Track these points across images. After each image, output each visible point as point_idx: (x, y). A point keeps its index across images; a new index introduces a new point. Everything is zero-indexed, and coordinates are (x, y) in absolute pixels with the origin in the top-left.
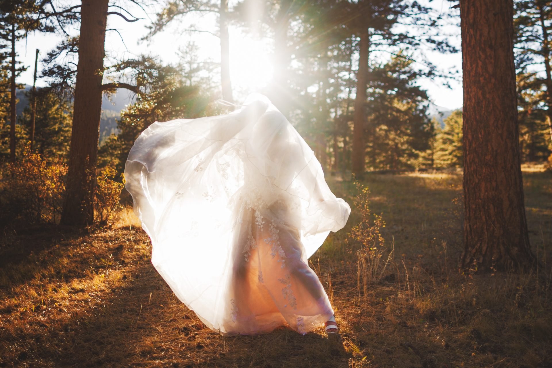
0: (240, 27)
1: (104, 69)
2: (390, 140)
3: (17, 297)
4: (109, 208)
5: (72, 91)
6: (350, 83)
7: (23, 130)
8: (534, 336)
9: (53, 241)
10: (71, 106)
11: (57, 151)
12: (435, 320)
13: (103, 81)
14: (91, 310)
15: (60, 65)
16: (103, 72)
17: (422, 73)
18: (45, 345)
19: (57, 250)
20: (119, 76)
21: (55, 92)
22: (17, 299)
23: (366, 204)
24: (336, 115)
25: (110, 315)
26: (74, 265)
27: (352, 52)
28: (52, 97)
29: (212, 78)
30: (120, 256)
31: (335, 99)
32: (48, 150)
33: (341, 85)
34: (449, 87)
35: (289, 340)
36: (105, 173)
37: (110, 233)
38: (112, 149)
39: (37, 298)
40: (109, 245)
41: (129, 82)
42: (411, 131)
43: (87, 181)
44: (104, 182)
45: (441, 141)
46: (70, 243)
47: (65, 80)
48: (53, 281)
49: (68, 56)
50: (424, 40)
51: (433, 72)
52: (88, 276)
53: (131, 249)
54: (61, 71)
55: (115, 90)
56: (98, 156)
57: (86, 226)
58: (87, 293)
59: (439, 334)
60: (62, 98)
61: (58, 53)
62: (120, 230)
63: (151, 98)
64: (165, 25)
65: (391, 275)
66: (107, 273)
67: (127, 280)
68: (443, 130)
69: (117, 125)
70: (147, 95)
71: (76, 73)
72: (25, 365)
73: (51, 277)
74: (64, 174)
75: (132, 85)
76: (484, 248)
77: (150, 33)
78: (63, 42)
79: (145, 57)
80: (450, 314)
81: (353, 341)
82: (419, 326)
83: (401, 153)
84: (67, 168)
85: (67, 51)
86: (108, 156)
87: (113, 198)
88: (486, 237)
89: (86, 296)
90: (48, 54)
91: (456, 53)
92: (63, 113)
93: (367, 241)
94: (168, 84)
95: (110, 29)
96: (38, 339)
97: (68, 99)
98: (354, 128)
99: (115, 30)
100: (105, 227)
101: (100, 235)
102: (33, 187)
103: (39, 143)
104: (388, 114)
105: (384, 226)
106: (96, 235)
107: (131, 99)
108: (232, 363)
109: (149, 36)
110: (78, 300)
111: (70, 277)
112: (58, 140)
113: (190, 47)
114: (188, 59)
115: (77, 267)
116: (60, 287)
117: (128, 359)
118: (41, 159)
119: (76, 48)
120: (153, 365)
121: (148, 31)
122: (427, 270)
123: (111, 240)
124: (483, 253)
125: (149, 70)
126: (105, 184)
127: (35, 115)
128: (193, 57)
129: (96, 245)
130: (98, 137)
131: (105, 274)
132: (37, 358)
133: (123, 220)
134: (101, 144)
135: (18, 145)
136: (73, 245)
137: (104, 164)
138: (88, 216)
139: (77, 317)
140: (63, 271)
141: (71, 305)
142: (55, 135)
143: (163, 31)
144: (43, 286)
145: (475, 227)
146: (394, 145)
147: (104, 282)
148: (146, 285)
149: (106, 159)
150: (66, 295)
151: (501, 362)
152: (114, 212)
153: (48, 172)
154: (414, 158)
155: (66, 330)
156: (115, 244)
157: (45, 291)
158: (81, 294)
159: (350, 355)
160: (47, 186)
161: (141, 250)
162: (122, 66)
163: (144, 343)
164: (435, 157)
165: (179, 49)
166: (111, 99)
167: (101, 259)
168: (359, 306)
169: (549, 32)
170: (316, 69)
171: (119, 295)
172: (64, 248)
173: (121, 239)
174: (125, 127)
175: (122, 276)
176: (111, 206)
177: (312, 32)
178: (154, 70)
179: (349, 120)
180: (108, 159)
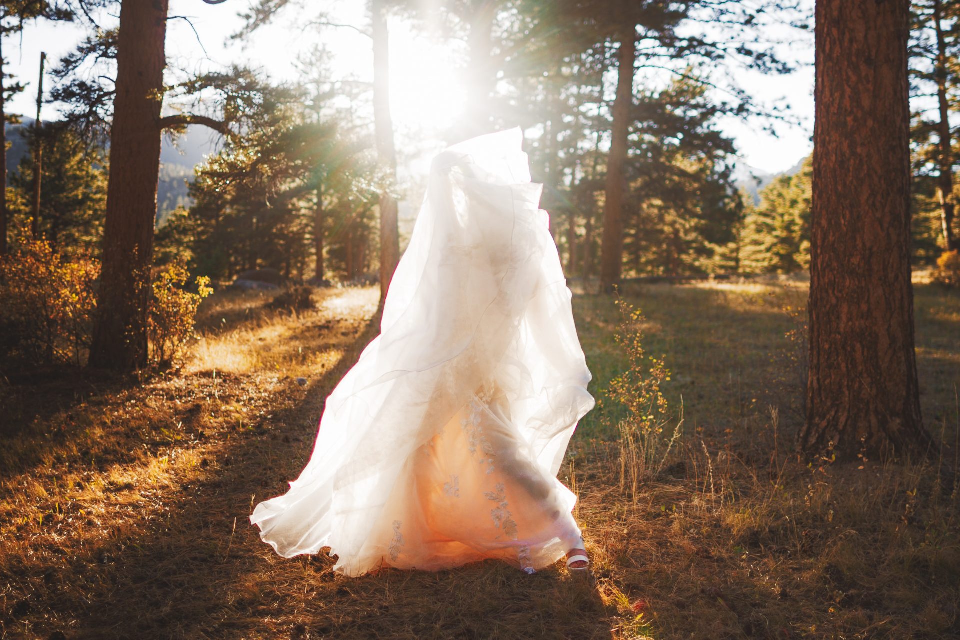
0: (409, 18)
1: (165, 90)
2: (665, 224)
3: (12, 498)
4: (176, 338)
5: (107, 128)
6: (599, 124)
7: (19, 197)
8: (934, 577)
9: (76, 396)
10: (106, 157)
11: (82, 236)
12: (760, 547)
13: (162, 111)
14: (146, 523)
15: (84, 81)
16: (162, 95)
17: (728, 107)
18: (63, 588)
19: (84, 413)
20: (192, 103)
21: (77, 129)
22: (10, 501)
23: (637, 339)
24: (574, 179)
25: (180, 532)
26: (113, 439)
27: (605, 68)
28: (71, 140)
29: (356, 110)
30: (196, 425)
31: (572, 151)
32: (65, 233)
33: (584, 126)
34: (773, 133)
35: (504, 582)
36: (167, 276)
37: (177, 383)
38: (180, 233)
39: (47, 501)
40: (175, 405)
41: (210, 114)
42: (702, 210)
43: (135, 290)
44: (166, 292)
45: (753, 227)
46: (107, 401)
47: (94, 109)
48: (76, 470)
49: (99, 65)
50: (732, 51)
51: (747, 107)
52: (139, 459)
53: (216, 412)
54: (86, 93)
55: (185, 128)
56: (154, 244)
57: (135, 370)
58: (137, 491)
59: (768, 572)
60: (89, 142)
61: (80, 59)
62: (195, 378)
63: (251, 143)
64: (274, 12)
65: (679, 464)
66: (173, 455)
67: (208, 468)
68: (757, 209)
69: (188, 191)
70: (244, 138)
71: (113, 97)
72: (25, 625)
73: (73, 461)
74: (94, 278)
75: (215, 119)
76: (843, 420)
77: (248, 27)
78: (89, 39)
79: (239, 68)
80: (785, 535)
81: (618, 583)
82: (731, 558)
83: (683, 247)
84: (99, 266)
85: (96, 55)
86: (172, 245)
87: (182, 321)
88: (847, 399)
89: (137, 497)
90: (62, 61)
91: (788, 75)
92: (91, 167)
93: (637, 404)
94: (281, 119)
95: (176, 17)
96: (50, 576)
97: (100, 144)
98: (607, 202)
99: (185, 18)
100: (168, 372)
101: (159, 386)
102: (38, 300)
103: (49, 221)
104: (665, 179)
105: (668, 379)
106: (152, 386)
107: (214, 146)
108: (402, 624)
109: (245, 31)
110: (120, 504)
111: (107, 461)
112: (83, 216)
113: (318, 54)
114: (315, 75)
115: (119, 444)
116: (88, 479)
117: (214, 615)
118: (51, 250)
119: (113, 50)
120: (259, 626)
121: (244, 23)
122: (741, 455)
123: (179, 395)
124: (841, 427)
125: (247, 93)
126: (168, 296)
127: (41, 171)
128: (323, 73)
129: (153, 404)
130: (155, 213)
131: (170, 456)
132: (48, 612)
133: (201, 360)
134: (160, 224)
135: (12, 224)
136: (112, 405)
137: (165, 260)
138: (139, 352)
139: (119, 537)
140: (95, 451)
141: (108, 513)
142: (78, 207)
143: (271, 23)
144: (59, 478)
145: (828, 381)
146: (673, 233)
147: (167, 472)
148: (243, 477)
149: (168, 250)
150: (100, 494)
151: (881, 626)
152: (185, 345)
153: (65, 274)
154: (705, 256)
155: (101, 560)
156: (186, 402)
157: (61, 486)
158: (126, 492)
159: (613, 610)
160: (63, 298)
161: (233, 414)
162: (197, 85)
163: (242, 586)
164: (741, 255)
165: (299, 58)
166: (177, 145)
167: (163, 429)
168: (625, 520)
169: (948, 40)
170: (540, 98)
171: (196, 496)
172: (96, 409)
173: (197, 394)
174: (203, 196)
175: (200, 461)
176: (180, 335)
177: (535, 32)
178: (255, 93)
179: (596, 190)
180: (173, 250)
